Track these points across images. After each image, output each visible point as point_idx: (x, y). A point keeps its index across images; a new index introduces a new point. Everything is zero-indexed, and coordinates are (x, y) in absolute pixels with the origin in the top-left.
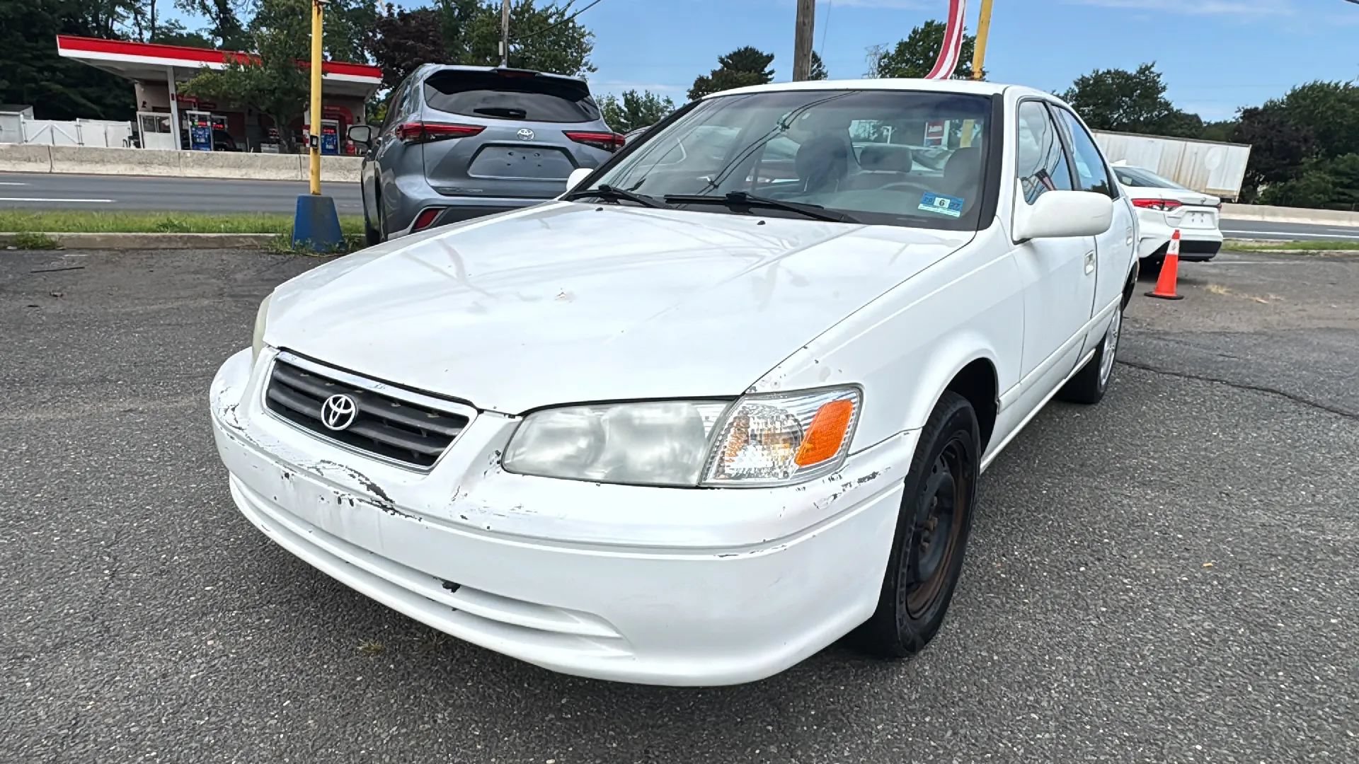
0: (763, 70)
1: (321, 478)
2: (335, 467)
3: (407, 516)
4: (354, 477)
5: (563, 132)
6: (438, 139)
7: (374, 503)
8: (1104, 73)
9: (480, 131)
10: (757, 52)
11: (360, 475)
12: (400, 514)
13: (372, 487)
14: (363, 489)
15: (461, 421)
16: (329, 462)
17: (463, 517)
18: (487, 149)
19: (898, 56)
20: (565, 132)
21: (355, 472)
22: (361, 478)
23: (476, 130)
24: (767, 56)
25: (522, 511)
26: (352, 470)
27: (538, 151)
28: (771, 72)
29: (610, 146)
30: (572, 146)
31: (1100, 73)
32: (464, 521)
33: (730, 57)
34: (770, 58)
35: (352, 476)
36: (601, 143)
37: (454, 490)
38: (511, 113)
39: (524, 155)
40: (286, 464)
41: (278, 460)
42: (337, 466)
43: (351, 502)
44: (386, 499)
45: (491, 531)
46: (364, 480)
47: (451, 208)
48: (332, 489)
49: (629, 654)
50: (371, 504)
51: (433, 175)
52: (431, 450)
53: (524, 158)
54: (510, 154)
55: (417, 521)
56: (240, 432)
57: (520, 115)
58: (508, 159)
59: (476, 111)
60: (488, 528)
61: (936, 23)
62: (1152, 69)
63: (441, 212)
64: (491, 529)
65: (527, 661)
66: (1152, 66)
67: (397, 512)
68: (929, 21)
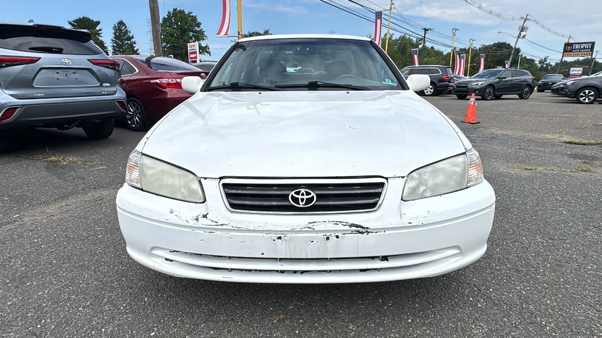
0: (95, 29)
1: (314, 231)
2: (320, 223)
3: (376, 232)
4: (338, 224)
5: (88, 60)
6: (7, 66)
7: (354, 232)
8: (252, 33)
9: (37, 60)
10: (90, 20)
11: (341, 222)
12: (372, 232)
13: (352, 225)
14: (347, 228)
15: (382, 185)
16: (315, 222)
17: (409, 223)
18: (43, 71)
19: (164, 23)
20: (89, 60)
21: (337, 222)
22: (342, 223)
23: (33, 61)
24: (96, 22)
25: (431, 213)
26: (334, 222)
27: (74, 71)
28: (100, 30)
29: (113, 67)
30: (95, 68)
31: (251, 33)
32: (410, 225)
33: (75, 21)
34: (98, 23)
35: (336, 224)
36: (108, 66)
37: (399, 214)
38: (54, 50)
39: (66, 73)
40: (276, 232)
41: (269, 232)
42: (322, 223)
43: (337, 237)
44: (364, 228)
45: (424, 225)
46: (345, 224)
47: (25, 107)
48: (321, 235)
49: (460, 258)
50: (352, 233)
51: (7, 88)
52: (372, 201)
53: (66, 75)
54: (57, 73)
55: (383, 233)
56: (224, 227)
57: (59, 51)
58: (56, 76)
59: (30, 49)
60: (422, 224)
61: (178, 9)
62: (269, 32)
63: (20, 109)
64: (424, 224)
65: (423, 277)
66: (269, 30)
67: (370, 232)
68: (175, 8)
